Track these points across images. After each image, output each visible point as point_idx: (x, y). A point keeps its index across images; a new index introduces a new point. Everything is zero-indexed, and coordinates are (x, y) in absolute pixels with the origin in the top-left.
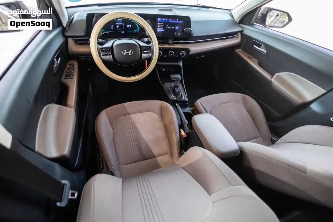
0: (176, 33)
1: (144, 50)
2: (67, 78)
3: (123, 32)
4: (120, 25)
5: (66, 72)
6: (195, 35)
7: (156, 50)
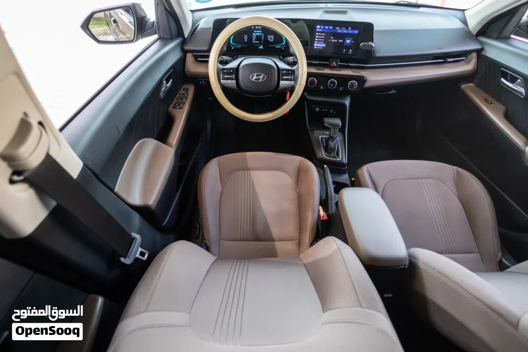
0: (344, 50)
1: (284, 75)
2: (176, 108)
3: (261, 47)
4: (257, 36)
5: (177, 99)
6: (378, 55)
7: (302, 75)
